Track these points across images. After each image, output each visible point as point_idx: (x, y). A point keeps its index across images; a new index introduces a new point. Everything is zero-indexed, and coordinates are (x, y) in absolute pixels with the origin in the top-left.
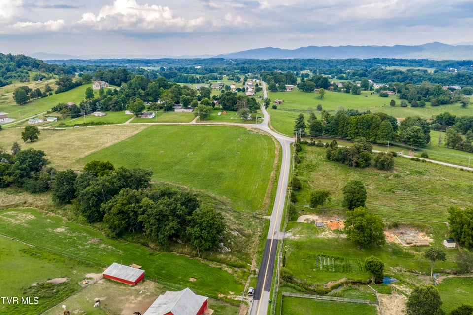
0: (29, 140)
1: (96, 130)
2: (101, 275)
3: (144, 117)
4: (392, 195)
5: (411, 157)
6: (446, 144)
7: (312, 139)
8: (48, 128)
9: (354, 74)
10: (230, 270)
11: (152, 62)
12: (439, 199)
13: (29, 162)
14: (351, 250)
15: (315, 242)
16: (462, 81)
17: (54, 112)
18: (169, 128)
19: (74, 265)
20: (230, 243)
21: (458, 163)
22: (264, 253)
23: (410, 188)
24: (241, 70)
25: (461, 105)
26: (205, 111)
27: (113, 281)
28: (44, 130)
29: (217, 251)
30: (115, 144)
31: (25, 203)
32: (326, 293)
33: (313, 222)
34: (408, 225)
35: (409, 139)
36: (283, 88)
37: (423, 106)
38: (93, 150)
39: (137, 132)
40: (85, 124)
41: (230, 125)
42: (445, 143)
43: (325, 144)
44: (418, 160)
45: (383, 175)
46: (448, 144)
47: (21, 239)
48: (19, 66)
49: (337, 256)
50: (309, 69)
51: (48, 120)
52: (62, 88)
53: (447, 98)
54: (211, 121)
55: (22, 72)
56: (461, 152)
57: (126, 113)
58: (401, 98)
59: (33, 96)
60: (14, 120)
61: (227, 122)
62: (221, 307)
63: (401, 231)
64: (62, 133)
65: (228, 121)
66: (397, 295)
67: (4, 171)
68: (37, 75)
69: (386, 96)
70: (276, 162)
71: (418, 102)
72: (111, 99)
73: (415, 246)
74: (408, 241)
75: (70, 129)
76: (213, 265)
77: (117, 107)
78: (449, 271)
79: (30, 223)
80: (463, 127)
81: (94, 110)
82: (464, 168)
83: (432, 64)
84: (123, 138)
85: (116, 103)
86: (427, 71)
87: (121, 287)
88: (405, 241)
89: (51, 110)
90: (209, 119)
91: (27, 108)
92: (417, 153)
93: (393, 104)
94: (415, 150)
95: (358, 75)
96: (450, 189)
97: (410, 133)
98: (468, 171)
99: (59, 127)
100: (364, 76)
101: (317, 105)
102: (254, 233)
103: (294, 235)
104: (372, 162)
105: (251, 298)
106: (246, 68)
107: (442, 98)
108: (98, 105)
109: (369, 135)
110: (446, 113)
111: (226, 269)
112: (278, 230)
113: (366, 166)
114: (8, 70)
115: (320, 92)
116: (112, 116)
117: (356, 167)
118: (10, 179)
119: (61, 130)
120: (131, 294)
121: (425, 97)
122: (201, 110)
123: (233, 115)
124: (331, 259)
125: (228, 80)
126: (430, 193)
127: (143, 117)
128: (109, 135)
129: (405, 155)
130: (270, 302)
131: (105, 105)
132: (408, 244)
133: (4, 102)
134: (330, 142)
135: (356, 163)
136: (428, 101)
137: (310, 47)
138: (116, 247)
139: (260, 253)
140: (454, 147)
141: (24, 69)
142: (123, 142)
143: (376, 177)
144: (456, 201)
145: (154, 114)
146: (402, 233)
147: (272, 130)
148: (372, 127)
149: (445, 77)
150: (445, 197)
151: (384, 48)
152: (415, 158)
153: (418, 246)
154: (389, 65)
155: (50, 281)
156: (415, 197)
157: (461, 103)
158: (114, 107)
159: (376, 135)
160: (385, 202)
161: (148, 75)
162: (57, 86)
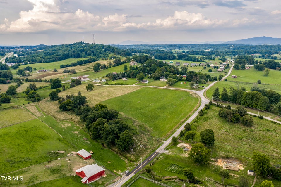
0: (89, 90)
1: (118, 88)
2: (76, 153)
4: (239, 141)
7: (218, 103)
8: (100, 85)
10: (127, 162)
13: (78, 101)
14: (192, 165)
19: (71, 147)
20: (136, 150)
22: (148, 157)
23: (253, 139)
24: (232, 53)
26: (171, 82)
27: (80, 156)
28: (98, 85)
29: (128, 153)
31: (71, 119)
32: (161, 180)
33: (184, 148)
34: (235, 158)
36: (243, 67)
38: (110, 98)
39: (135, 90)
40: (116, 84)
43: (224, 106)
45: (243, 129)
47: (60, 134)
48: (105, 51)
49: (182, 166)
51: (102, 81)
52: (116, 64)
54: (175, 87)
55: (106, 54)
57: (135, 80)
59: (102, 68)
60: (90, 79)
61: (184, 89)
62: (111, 176)
63: (229, 161)
64: (105, 87)
67: (69, 104)
68: (112, 56)
70: (190, 114)
72: (132, 72)
73: (229, 169)
74: (227, 166)
75: (108, 86)
76: (122, 158)
78: (237, 186)
79: (68, 128)
84: (126, 93)
85: (133, 74)
87: (81, 159)
89: (105, 76)
91: (98, 73)
99: (105, 84)
101: (258, 80)
102: (151, 147)
103: (169, 152)
105: (125, 175)
106: (236, 51)
108: (125, 75)
109: (253, 104)
112: (164, 148)
113: (237, 122)
114: (100, 53)
115: (266, 72)
116: (131, 80)
117: (230, 122)
118: (70, 108)
119: (105, 86)
120: (82, 162)
122: (169, 81)
124: (178, 167)
127: (143, 82)
128: (121, 91)
130: (131, 178)
131: (129, 75)
132: (227, 168)
133: (90, 70)
138: (91, 143)
139: (146, 157)
141: (107, 53)
142: (126, 95)
143: (239, 129)
145: (148, 81)
147: (204, 95)
148: (255, 99)
150: (272, 147)
152: (274, 121)
153: (231, 170)
155: (58, 151)
156: (252, 144)
158: (132, 76)
159: (257, 105)
160: (232, 144)
161: (169, 56)
162: (114, 63)
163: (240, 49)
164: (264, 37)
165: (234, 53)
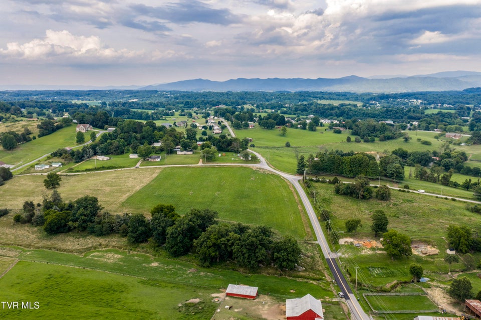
0: (51, 186)
1: (114, 174)
2: (223, 294)
3: (153, 161)
4: (398, 220)
5: (399, 189)
6: (415, 177)
7: (316, 177)
8: (60, 173)
9: (296, 110)
10: (314, 283)
11: (83, 95)
12: (431, 220)
14: (388, 262)
15: (361, 258)
16: (391, 115)
17: (55, 158)
18: (182, 170)
19: (194, 290)
20: (301, 263)
21: (432, 192)
22: (330, 268)
23: (407, 213)
24: (185, 105)
25: (404, 140)
26: (212, 154)
27: (236, 298)
29: (295, 270)
30: (144, 188)
31: (100, 245)
32: (390, 291)
33: (352, 243)
34: (418, 241)
35: (392, 174)
36: (247, 126)
37: (373, 141)
38: (128, 194)
39: (155, 175)
41: (236, 166)
42: (414, 175)
43: (328, 180)
44: (404, 191)
45: (385, 204)
46: (417, 177)
49: (382, 267)
50: (251, 104)
51: (53, 165)
52: (45, 132)
53: (390, 134)
56: (428, 183)
57: (130, 157)
58: (353, 134)
59: (19, 140)
61: (231, 163)
62: (328, 307)
63: (415, 246)
65: (231, 161)
66: (435, 288)
69: (339, 132)
70: (296, 198)
71: (369, 138)
72: (111, 144)
73: (429, 255)
74: (424, 252)
75: (84, 174)
76: (299, 280)
77: (119, 151)
78: (458, 270)
80: (416, 160)
81: (95, 154)
82: (439, 196)
83: (357, 97)
86: (356, 105)
88: (422, 252)
89: (50, 156)
90: (215, 161)
92: (400, 186)
93: (349, 140)
94: (397, 182)
95: (300, 110)
96: (436, 213)
97: (393, 169)
98: (442, 198)
99: (70, 172)
100: (305, 111)
101: (286, 142)
102: (314, 255)
103: (343, 254)
104: (374, 194)
105: (344, 299)
107: (388, 134)
108: (98, 149)
110: (399, 149)
111: (311, 282)
112: (330, 251)
113: (370, 198)
115: (282, 130)
116: (117, 160)
117: (362, 198)
118: (76, 224)
119: (75, 175)
121: (373, 133)
122: (207, 153)
123: (232, 156)
124: (378, 269)
125: (180, 115)
126: (423, 216)
127: (151, 160)
128: (131, 179)
129: (394, 187)
130: (358, 300)
131: (105, 149)
132: (424, 254)
134: (332, 179)
135: (363, 195)
136: (376, 136)
137: (239, 79)
138: (214, 273)
139: (327, 269)
140: (421, 179)
143: (380, 206)
144: (443, 221)
145: (160, 157)
146: (416, 247)
147: (274, 169)
148: (363, 165)
149: (377, 112)
150: (435, 219)
151: (309, 81)
152: (402, 189)
153: (431, 255)
154: (320, 99)
156: (414, 220)
157: (404, 138)
158: (116, 151)
160: (395, 225)
162: (39, 130)
163: (185, 98)
164: (200, 79)
165: (188, 104)
